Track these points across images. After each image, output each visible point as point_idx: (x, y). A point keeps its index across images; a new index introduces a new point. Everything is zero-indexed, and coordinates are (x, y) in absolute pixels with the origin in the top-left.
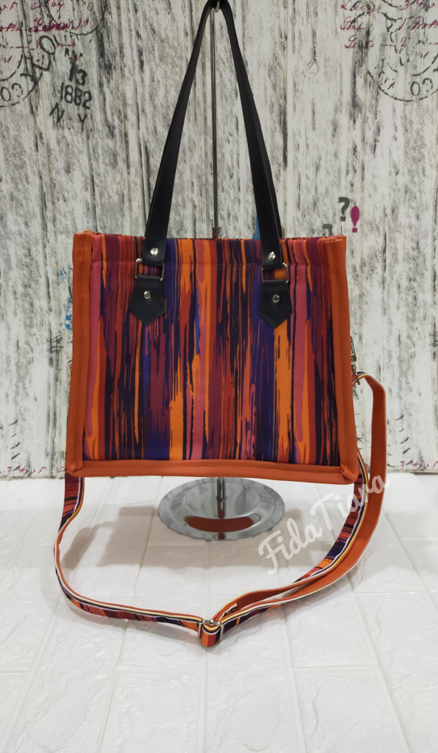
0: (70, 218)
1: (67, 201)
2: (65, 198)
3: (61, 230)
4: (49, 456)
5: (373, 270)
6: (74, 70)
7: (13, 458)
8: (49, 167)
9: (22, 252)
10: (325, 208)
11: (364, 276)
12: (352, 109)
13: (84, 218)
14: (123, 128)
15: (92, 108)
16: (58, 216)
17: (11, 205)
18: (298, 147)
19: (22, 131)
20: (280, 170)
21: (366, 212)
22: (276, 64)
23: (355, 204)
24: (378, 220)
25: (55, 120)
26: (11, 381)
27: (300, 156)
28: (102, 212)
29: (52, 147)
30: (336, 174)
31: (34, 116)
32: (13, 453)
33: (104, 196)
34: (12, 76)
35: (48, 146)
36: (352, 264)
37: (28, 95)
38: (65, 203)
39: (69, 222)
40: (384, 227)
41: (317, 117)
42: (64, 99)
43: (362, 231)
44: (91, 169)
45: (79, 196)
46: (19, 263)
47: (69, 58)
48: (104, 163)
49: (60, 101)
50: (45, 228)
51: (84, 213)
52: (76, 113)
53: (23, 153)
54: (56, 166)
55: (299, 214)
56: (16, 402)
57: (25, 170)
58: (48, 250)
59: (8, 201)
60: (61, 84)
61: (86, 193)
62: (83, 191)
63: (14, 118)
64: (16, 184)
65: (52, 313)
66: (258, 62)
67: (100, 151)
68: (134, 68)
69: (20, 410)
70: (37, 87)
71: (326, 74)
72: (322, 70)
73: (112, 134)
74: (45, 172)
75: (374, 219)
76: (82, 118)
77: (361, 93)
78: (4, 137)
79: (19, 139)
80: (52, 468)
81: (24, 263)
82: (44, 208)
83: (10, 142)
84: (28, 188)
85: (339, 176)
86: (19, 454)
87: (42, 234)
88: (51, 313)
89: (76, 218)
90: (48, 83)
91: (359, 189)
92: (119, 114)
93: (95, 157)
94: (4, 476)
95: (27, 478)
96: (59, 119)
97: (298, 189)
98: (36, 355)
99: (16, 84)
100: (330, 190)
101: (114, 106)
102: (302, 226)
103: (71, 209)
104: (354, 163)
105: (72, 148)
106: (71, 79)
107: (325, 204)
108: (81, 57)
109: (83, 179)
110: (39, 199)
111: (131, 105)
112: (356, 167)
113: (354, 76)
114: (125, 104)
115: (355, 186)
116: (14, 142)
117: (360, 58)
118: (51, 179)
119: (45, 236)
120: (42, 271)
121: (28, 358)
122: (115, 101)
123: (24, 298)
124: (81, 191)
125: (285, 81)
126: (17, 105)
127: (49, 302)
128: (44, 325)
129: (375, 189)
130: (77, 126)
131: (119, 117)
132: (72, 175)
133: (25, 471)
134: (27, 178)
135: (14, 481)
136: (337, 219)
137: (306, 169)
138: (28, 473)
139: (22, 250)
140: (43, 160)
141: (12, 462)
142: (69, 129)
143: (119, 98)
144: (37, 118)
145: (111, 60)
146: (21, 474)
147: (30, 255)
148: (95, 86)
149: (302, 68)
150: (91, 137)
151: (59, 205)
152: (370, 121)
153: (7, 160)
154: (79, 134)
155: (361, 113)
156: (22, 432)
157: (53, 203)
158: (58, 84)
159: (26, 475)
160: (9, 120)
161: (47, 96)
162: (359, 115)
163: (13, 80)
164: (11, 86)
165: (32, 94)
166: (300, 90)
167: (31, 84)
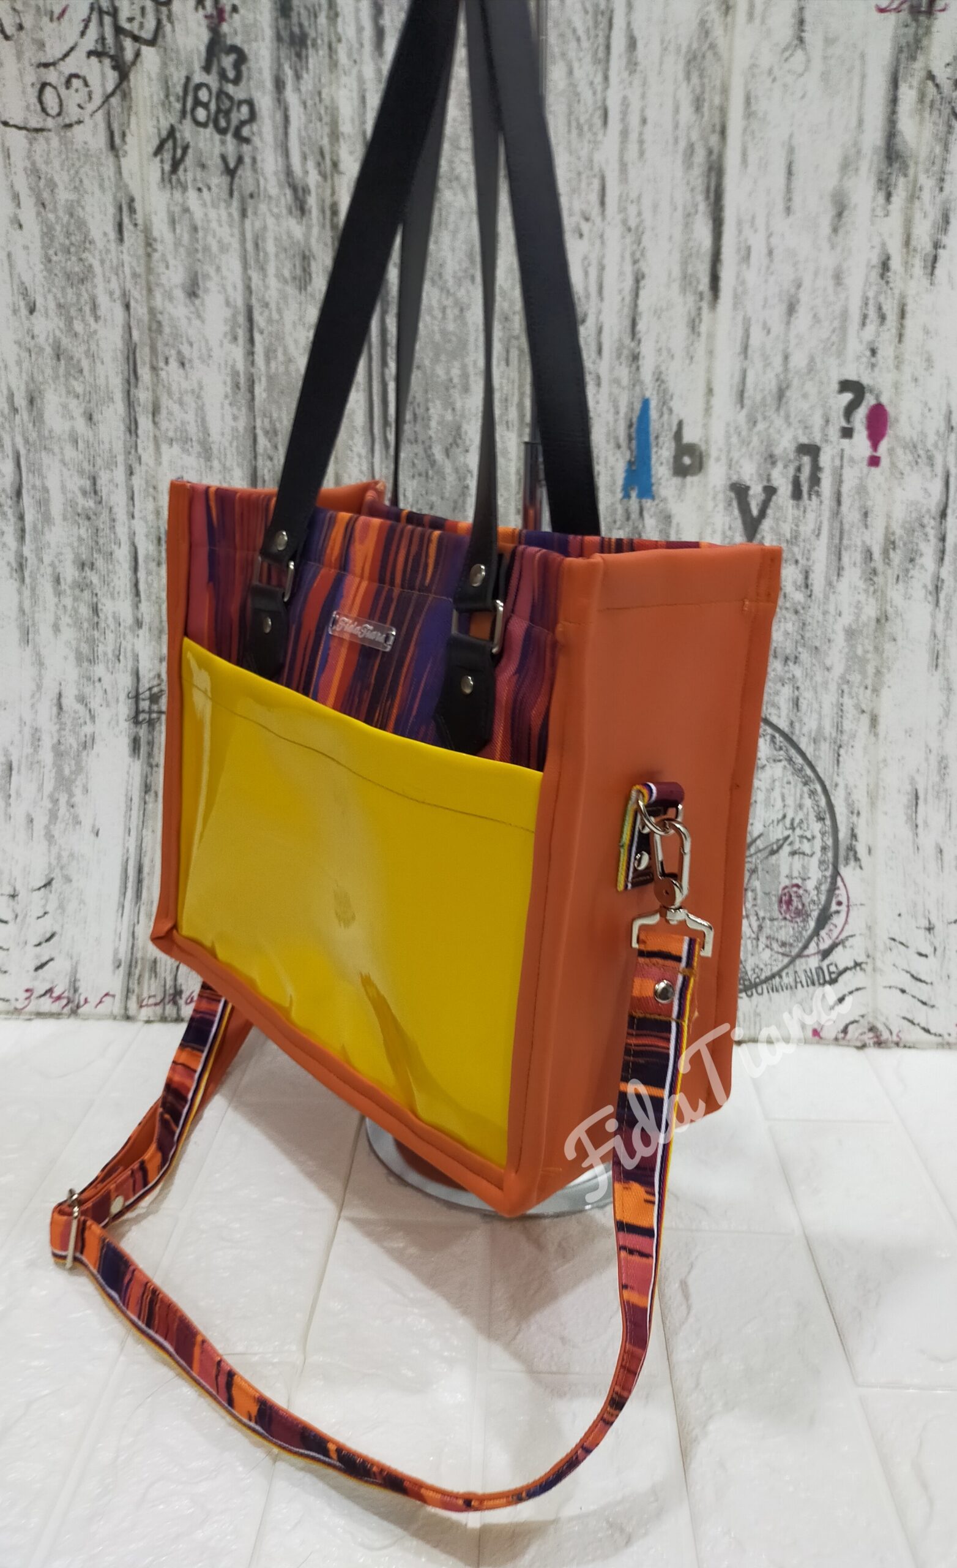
0: (193, 405)
1: (187, 366)
2: (184, 357)
3: (171, 434)
4: (122, 969)
5: (912, 560)
6: (216, 46)
7: (37, 969)
8: (148, 283)
9: (76, 483)
10: (805, 406)
11: (889, 572)
12: (883, 166)
13: (227, 407)
14: (328, 192)
15: (256, 140)
16: (165, 401)
17: (55, 369)
18: (746, 255)
19: (86, 192)
20: (700, 309)
21: (903, 419)
22: (705, 47)
23: (877, 397)
24: (931, 439)
25: (167, 167)
26: (41, 788)
27: (752, 276)
28: (270, 395)
29: (156, 233)
30: (836, 324)
31: (117, 156)
32: (38, 957)
33: (276, 358)
34: (66, 55)
35: (147, 232)
36: (863, 542)
37: (104, 103)
38: (181, 371)
39: (190, 417)
40: (945, 457)
41: (798, 182)
42: (189, 116)
43: (893, 465)
44: (248, 289)
45: (217, 353)
46: (69, 509)
47: (206, 17)
48: (279, 276)
49: (181, 122)
50: (132, 428)
51: (226, 396)
52: (217, 151)
53: (87, 245)
54: (164, 280)
55: (742, 417)
56: (50, 837)
57: (89, 285)
58: (137, 482)
59: (49, 361)
60: (183, 81)
61: (233, 346)
62: (226, 342)
63: (67, 158)
64: (69, 321)
65: (143, 632)
66: (662, 41)
67: (270, 247)
68: (362, 45)
69: (59, 857)
70: (125, 84)
71: (825, 76)
72: (817, 66)
73: (301, 208)
74: (137, 294)
75: (923, 434)
76: (232, 165)
77: (907, 125)
78: (43, 205)
79: (80, 209)
80: (127, 997)
81: (79, 511)
82: (132, 380)
83: (57, 217)
84: (95, 332)
85: (843, 329)
86: (52, 959)
87: (125, 441)
88: (141, 632)
89: (207, 407)
90: (154, 76)
91: (891, 362)
92: (319, 158)
93: (257, 261)
94: (16, 1009)
95: (69, 1016)
96: (176, 165)
97: (742, 356)
98: (101, 727)
99: (77, 76)
100: (818, 360)
101: (310, 138)
102: (749, 444)
103: (196, 386)
104: (882, 298)
105: (205, 238)
106: (207, 68)
107: (805, 396)
108: (235, 16)
109: (228, 313)
110: (120, 357)
111: (349, 136)
112: (885, 308)
113: (895, 83)
114: (335, 135)
115: (880, 353)
116: (66, 218)
117: (911, 39)
118: (152, 311)
119: (132, 449)
120: (122, 531)
121: (82, 734)
122: (311, 125)
123: (77, 592)
124: (221, 342)
125: (725, 91)
126: (77, 129)
127: (136, 606)
128: (121, 658)
129: (929, 362)
130: (218, 186)
131: (319, 164)
132: (203, 304)
133: (64, 1002)
134: (94, 307)
135: (39, 1024)
136: (834, 432)
137: (764, 307)
138: (70, 1006)
139: (76, 478)
140: (134, 264)
141: (35, 979)
142: (200, 190)
143: (321, 120)
144: (122, 159)
145: (306, 23)
146: (56, 1007)
147: (95, 492)
148: (263, 87)
149: (767, 59)
150: (250, 212)
151: (168, 373)
152: (926, 195)
153: (50, 261)
154: (223, 205)
155: (906, 175)
156: (62, 907)
157: (154, 369)
158: (175, 79)
159: (67, 1010)
160: (56, 163)
161: (149, 108)
162: (902, 181)
163: (69, 66)
164: (63, 80)
165: (114, 101)
166: (760, 115)
167: (112, 77)
